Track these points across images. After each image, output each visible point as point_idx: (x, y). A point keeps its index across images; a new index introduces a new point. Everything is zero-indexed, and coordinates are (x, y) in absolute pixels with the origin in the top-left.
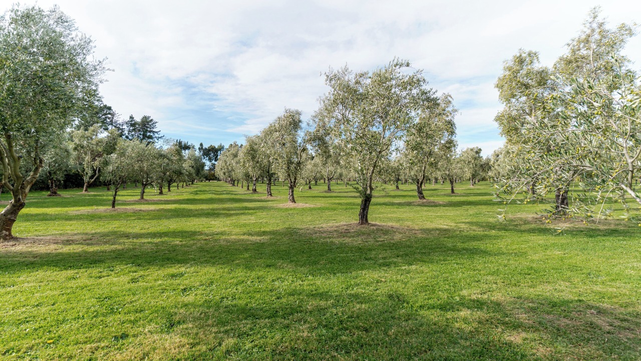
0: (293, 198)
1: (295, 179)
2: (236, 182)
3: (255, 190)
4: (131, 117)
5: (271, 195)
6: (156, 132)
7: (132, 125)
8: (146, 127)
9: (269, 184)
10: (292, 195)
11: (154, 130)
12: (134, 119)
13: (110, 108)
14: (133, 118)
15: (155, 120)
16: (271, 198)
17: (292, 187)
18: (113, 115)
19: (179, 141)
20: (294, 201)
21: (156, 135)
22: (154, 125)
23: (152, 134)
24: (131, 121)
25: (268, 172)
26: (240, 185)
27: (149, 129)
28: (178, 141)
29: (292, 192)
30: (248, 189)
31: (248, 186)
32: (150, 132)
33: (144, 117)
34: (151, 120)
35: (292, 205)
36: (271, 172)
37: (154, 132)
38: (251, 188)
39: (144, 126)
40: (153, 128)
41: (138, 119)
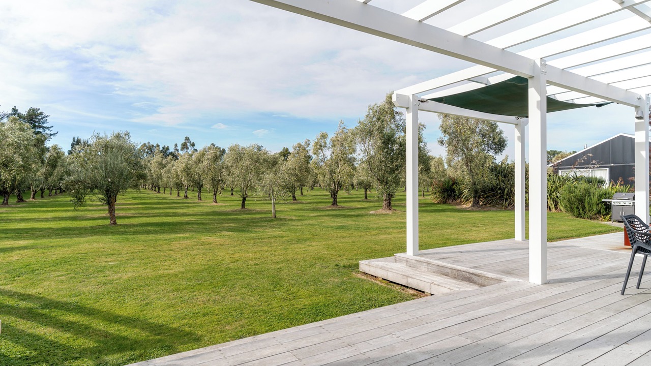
0: (216, 200)
1: (217, 189)
2: (162, 190)
3: (186, 197)
4: (14, 110)
5: (201, 199)
6: (48, 128)
8: (34, 121)
9: (200, 192)
10: (215, 198)
11: (44, 125)
12: (19, 111)
14: (17, 110)
15: (45, 113)
16: (202, 201)
17: (215, 194)
19: (78, 139)
20: (216, 202)
21: (47, 131)
22: (45, 119)
23: (41, 130)
24: (14, 114)
25: (199, 184)
26: (166, 192)
27: (37, 124)
28: (76, 140)
29: (216, 197)
30: (179, 196)
31: (179, 193)
32: (40, 127)
33: (30, 110)
34: (41, 113)
35: (215, 204)
36: (201, 184)
37: (44, 128)
38: (182, 195)
39: (31, 120)
40: (43, 123)
41: (23, 111)
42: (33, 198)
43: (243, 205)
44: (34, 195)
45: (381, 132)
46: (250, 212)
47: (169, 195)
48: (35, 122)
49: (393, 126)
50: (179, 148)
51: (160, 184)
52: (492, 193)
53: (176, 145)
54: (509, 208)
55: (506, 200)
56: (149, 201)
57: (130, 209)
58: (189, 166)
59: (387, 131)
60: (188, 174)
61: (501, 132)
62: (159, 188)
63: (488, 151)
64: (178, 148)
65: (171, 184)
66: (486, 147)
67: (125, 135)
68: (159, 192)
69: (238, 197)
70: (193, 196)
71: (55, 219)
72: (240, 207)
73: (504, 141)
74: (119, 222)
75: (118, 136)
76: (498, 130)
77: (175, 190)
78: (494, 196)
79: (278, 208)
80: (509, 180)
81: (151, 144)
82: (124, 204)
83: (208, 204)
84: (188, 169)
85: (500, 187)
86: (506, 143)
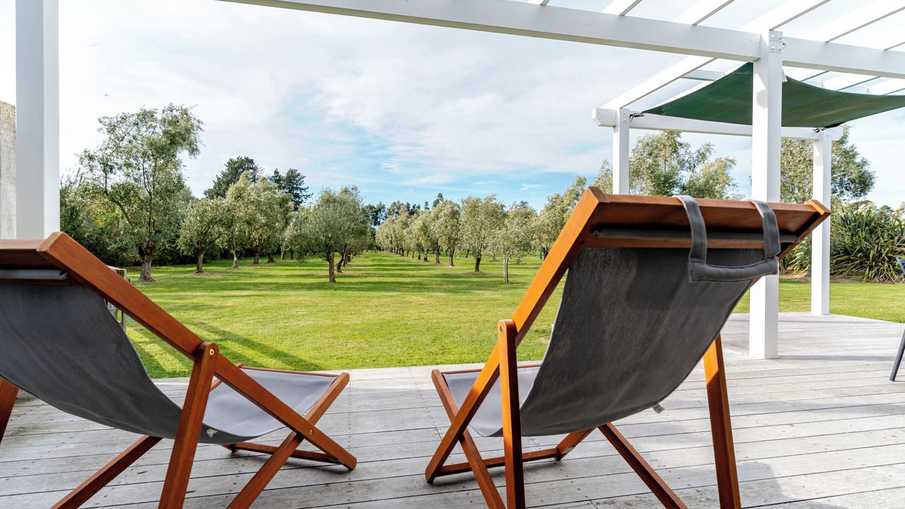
0: (452, 263)
1: (454, 250)
2: (405, 252)
3: (426, 259)
4: (276, 172)
5: (439, 262)
6: (304, 189)
7: (277, 181)
8: (292, 183)
9: (438, 253)
10: (452, 261)
11: (301, 187)
13: (251, 162)
14: (278, 173)
15: (302, 174)
16: (440, 264)
17: (452, 256)
18: (255, 169)
20: (453, 265)
21: (304, 193)
22: (302, 180)
23: (299, 192)
24: (276, 176)
25: (437, 245)
26: (410, 255)
27: (295, 186)
29: (452, 259)
30: (419, 258)
32: (297, 189)
33: (289, 171)
34: (299, 175)
35: (451, 267)
37: (301, 189)
38: (422, 258)
39: (290, 182)
40: (300, 184)
41: (283, 174)
42: (283, 259)
43: (477, 268)
44: (284, 255)
45: (652, 172)
46: (483, 275)
47: (411, 258)
48: (294, 184)
49: (674, 163)
50: (430, 206)
51: (404, 246)
52: (846, 257)
53: (427, 203)
54: (876, 279)
55: (871, 268)
56: (384, 263)
57: (360, 270)
58: (427, 224)
59: (663, 169)
60: (425, 233)
61: (864, 163)
62: (403, 251)
63: (842, 192)
64: (428, 207)
65: (412, 246)
66: (837, 188)
67: (353, 189)
68: (403, 255)
69: (472, 260)
70: (432, 258)
71: (288, 276)
72: (474, 271)
73: (871, 177)
74: (337, 280)
75: (346, 191)
76: (858, 160)
77: (416, 254)
78: (849, 260)
79: (510, 272)
80: (878, 238)
81: (401, 202)
82: (359, 266)
83: (445, 267)
84: (426, 227)
85: (861, 248)
86: (873, 181)
